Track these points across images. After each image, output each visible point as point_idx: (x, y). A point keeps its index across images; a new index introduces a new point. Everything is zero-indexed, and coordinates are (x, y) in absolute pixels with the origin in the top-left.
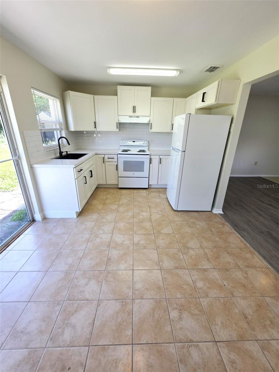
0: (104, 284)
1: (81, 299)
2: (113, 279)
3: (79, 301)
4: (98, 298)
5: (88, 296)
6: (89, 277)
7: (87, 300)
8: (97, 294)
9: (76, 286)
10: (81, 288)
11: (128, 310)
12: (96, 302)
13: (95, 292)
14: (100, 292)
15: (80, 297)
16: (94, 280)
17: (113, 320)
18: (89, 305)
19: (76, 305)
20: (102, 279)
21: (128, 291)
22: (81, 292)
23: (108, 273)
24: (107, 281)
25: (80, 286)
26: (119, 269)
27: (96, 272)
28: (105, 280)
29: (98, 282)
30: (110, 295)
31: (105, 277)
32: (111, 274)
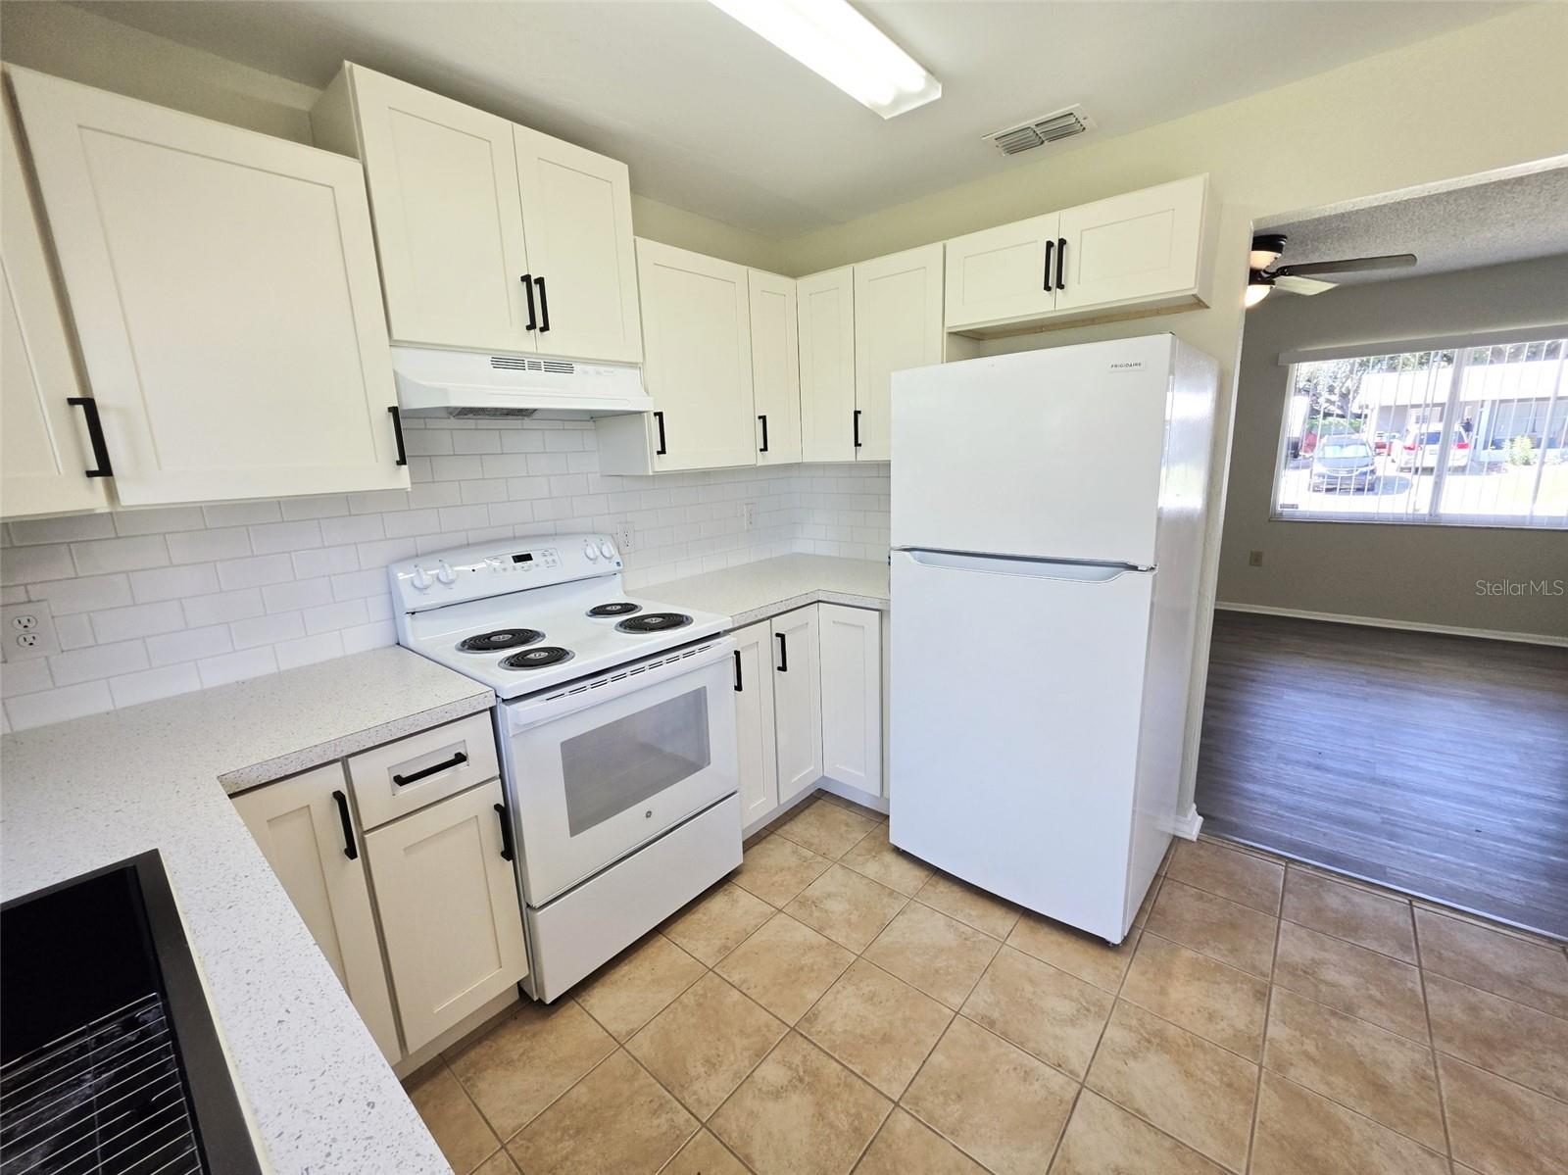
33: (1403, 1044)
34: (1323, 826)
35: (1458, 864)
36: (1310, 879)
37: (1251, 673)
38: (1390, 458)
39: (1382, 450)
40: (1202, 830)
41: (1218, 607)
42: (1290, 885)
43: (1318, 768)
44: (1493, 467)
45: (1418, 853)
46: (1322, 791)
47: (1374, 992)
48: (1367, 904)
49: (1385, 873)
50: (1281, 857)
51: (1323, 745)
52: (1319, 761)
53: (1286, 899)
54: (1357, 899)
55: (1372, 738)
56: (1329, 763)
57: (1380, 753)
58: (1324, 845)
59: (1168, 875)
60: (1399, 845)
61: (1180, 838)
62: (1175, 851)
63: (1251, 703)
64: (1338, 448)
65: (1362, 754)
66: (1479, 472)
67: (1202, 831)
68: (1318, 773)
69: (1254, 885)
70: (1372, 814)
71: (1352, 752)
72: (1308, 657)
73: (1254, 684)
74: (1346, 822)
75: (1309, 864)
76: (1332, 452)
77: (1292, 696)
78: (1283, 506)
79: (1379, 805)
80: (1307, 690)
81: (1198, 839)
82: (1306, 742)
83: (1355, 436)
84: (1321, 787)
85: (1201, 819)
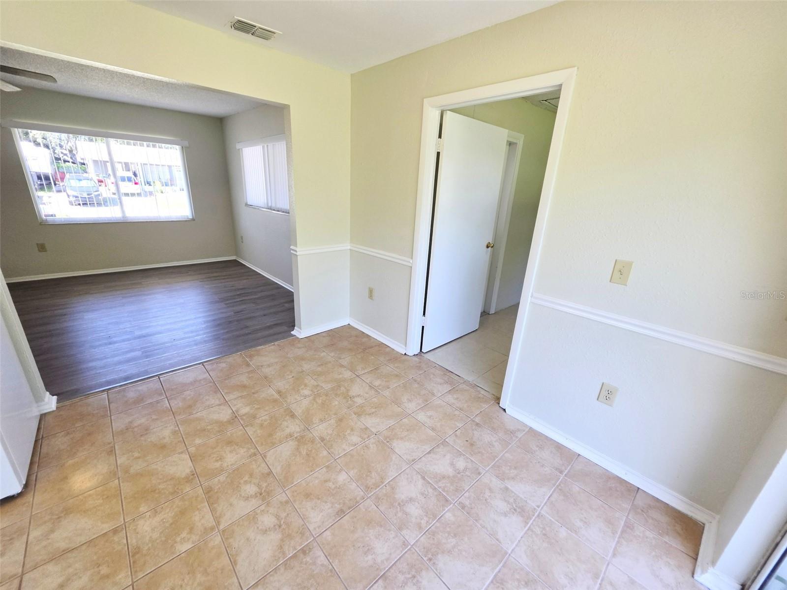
0: (388, 479)
1: (431, 486)
2: (373, 474)
3: (435, 485)
4: (409, 468)
5: (420, 482)
6: (399, 509)
7: (424, 478)
8: (408, 475)
9: (427, 513)
10: (422, 503)
11: (391, 433)
12: (416, 467)
13: (407, 479)
14: (403, 473)
15: (430, 490)
16: (396, 496)
17: (411, 438)
18: (425, 470)
19: (440, 484)
20: (385, 487)
21: (371, 446)
22: (425, 496)
23: (368, 488)
24: (382, 479)
25: (422, 507)
26: (349, 480)
27: (382, 508)
28: (383, 483)
29: (393, 488)
30: (394, 458)
31: (379, 487)
32: (368, 482)
33: (166, 427)
34: (121, 367)
35: (171, 355)
36: (119, 392)
37: (65, 311)
38: (107, 188)
39: (102, 183)
40: (58, 401)
41: (7, 282)
42: (111, 400)
43: (110, 344)
44: (151, 193)
45: (157, 358)
46: (115, 353)
47: (154, 417)
48: (143, 388)
49: (147, 372)
50: (104, 391)
51: (110, 333)
52: (110, 340)
53: (111, 407)
54: (140, 388)
55: (130, 321)
56: (115, 339)
57: (135, 326)
58: (123, 375)
59: (44, 436)
60: (150, 359)
61: (45, 414)
62: (45, 422)
63: (67, 327)
64: (77, 181)
65: (128, 329)
66: (146, 196)
67: (57, 403)
68: (111, 346)
69: (94, 410)
70: (137, 352)
71: (124, 330)
72: (92, 294)
73: (66, 316)
74: (129, 361)
75: (117, 386)
76: (74, 183)
77: (89, 316)
78: (46, 216)
79: (139, 347)
80: (96, 310)
81: (57, 408)
82: (102, 334)
83: (85, 175)
84: (114, 351)
85: (55, 397)
